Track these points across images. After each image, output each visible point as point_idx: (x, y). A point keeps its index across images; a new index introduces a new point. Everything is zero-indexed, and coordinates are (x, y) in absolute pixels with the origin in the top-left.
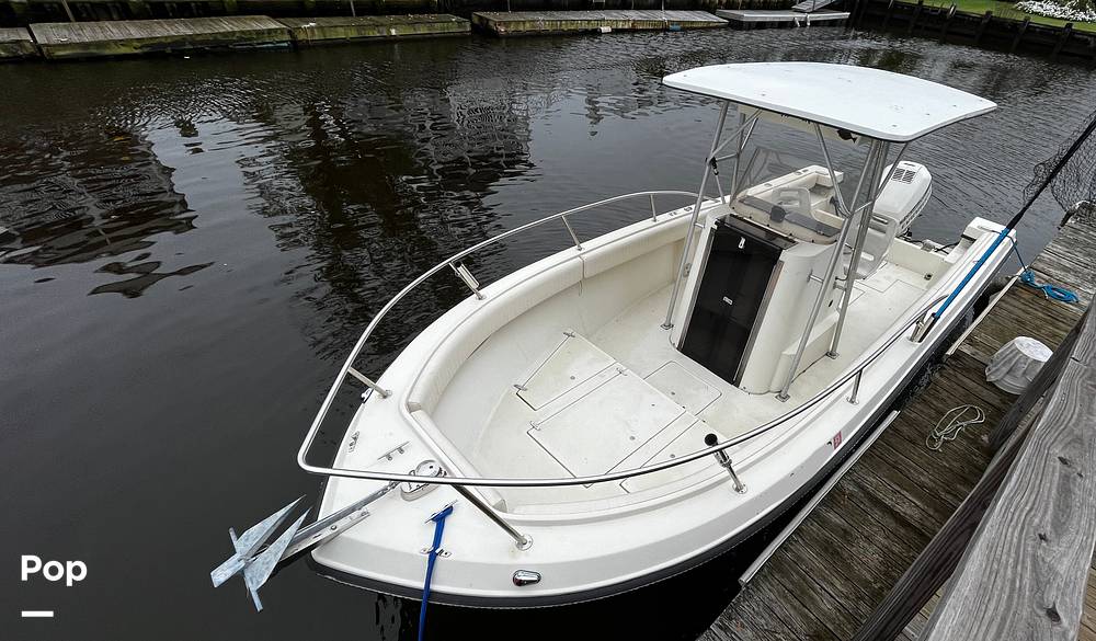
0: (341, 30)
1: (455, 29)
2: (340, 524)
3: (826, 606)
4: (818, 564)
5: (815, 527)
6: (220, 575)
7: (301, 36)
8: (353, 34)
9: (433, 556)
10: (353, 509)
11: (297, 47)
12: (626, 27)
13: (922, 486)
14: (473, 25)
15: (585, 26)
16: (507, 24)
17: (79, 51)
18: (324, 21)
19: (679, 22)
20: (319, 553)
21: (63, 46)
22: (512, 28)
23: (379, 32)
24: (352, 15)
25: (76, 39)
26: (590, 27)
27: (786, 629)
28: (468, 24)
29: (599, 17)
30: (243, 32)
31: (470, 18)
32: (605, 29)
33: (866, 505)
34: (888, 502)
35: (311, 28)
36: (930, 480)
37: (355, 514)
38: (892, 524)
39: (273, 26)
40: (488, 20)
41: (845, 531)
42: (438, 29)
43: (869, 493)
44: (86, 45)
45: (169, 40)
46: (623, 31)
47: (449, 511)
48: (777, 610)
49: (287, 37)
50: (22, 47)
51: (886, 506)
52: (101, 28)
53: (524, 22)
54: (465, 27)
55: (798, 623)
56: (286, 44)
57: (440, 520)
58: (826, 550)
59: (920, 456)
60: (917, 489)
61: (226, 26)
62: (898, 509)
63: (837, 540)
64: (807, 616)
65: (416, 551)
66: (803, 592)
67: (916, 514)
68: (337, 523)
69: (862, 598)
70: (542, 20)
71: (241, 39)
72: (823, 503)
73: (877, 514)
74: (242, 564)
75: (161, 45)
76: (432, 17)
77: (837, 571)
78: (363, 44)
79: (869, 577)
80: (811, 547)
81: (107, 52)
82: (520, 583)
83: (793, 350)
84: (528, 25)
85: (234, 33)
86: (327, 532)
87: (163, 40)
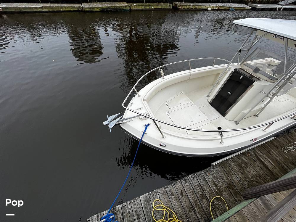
0: (141, 6)
1: (168, 7)
2: (127, 121)
3: (235, 178)
4: (236, 168)
5: (237, 159)
6: (105, 123)
7: (132, 8)
8: (143, 8)
9: (144, 133)
10: (130, 118)
11: (131, 10)
12: (216, 8)
13: (276, 160)
14: (173, 6)
15: (204, 8)
16: (182, 6)
17: (89, 10)
18: (137, 4)
19: (234, 7)
20: (122, 125)
21: (87, 8)
22: (183, 7)
23: (149, 7)
24: (144, 2)
25: (89, 7)
26: (205, 8)
27: (221, 179)
28: (172, 6)
29: (209, 5)
30: (120, 6)
31: (172, 4)
32: (210, 9)
33: (255, 159)
34: (263, 160)
35: (134, 6)
36: (280, 160)
37: (130, 120)
38: (262, 166)
39: (126, 5)
40: (177, 5)
41: (246, 163)
42: (164, 7)
43: (257, 156)
44: (91, 8)
45: (106, 8)
46: (215, 10)
47: (149, 125)
48: (220, 174)
49: (129, 8)
50: (80, 8)
51: (262, 161)
52: (94, 4)
53: (187, 6)
54: (170, 7)
55: (225, 179)
56: (128, 10)
57: (147, 126)
58: (239, 166)
59: (278, 152)
60: (274, 160)
61: (117, 4)
62: (266, 163)
63: (243, 164)
64: (228, 179)
65: (141, 131)
66: (229, 173)
67: (271, 167)
68: (126, 120)
69: (246, 181)
70: (192, 5)
71: (119, 8)
72: (241, 154)
73: (258, 162)
74: (109, 122)
75: (104, 9)
76: (163, 4)
77: (241, 172)
78: (145, 10)
79: (250, 177)
80: (235, 163)
81: (94, 10)
82: (161, 145)
83: (246, 111)
84: (187, 7)
85: (118, 6)
86: (124, 121)
87: (104, 8)
